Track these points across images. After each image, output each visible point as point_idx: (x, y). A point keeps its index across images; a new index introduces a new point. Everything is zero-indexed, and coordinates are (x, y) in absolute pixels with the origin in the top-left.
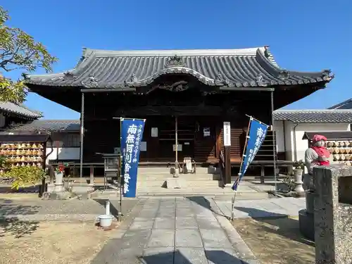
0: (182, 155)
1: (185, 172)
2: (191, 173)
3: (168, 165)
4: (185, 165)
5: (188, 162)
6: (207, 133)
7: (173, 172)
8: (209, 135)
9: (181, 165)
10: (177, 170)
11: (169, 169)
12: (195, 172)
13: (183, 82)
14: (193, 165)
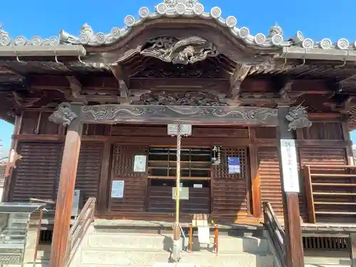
0: (189, 209)
1: (195, 246)
2: (208, 249)
3: (159, 229)
4: (195, 229)
5: (202, 224)
6: (234, 169)
7: (168, 245)
8: (238, 171)
9: (186, 230)
10: (178, 244)
11: (161, 238)
12: (216, 246)
13: (195, 39)
14: (212, 230)
